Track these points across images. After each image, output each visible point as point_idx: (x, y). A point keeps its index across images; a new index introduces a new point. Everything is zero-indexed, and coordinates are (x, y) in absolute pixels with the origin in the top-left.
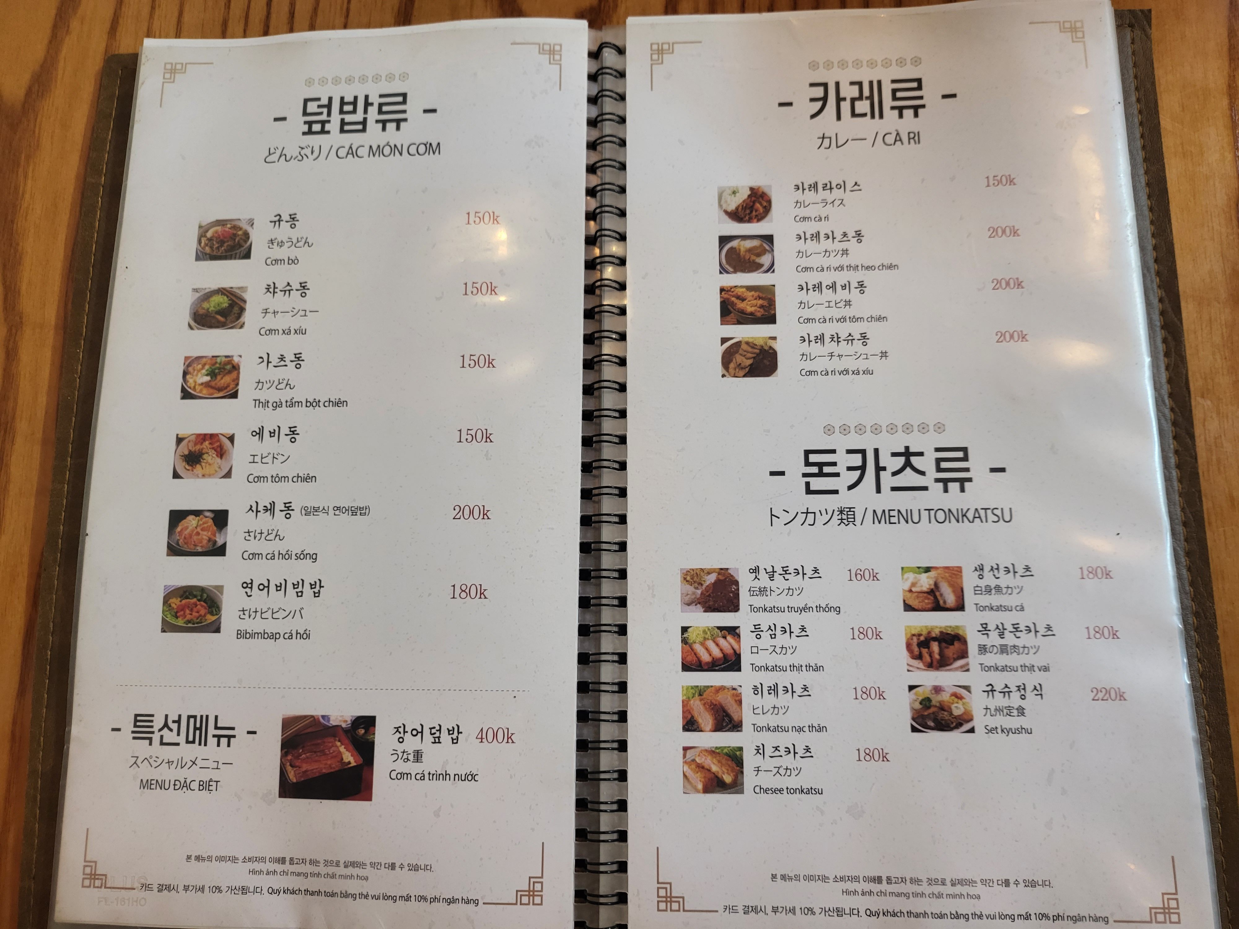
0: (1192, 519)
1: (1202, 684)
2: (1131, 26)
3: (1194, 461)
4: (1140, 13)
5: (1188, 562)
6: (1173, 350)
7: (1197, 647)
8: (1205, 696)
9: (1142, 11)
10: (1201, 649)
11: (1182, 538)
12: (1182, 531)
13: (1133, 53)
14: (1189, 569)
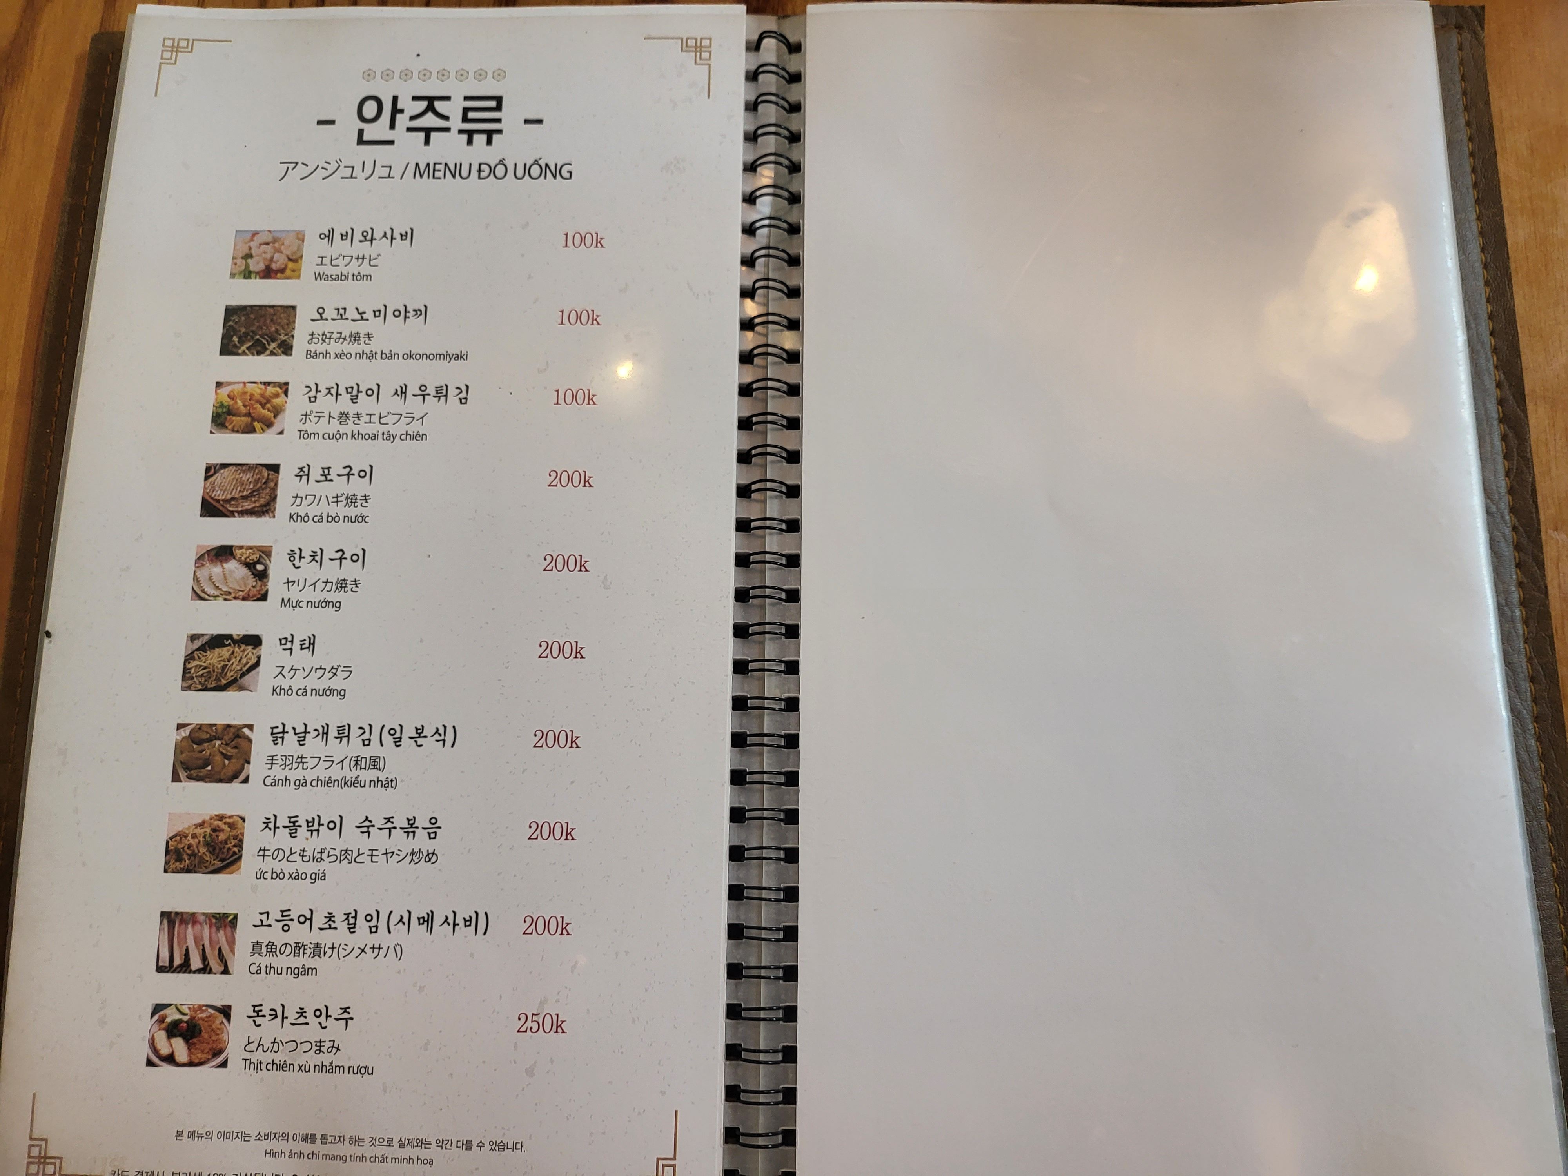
2: (1459, 27)
3: (1543, 596)
4: (1470, 12)
6: (1515, 450)
9: (1472, 8)
13: (1461, 63)
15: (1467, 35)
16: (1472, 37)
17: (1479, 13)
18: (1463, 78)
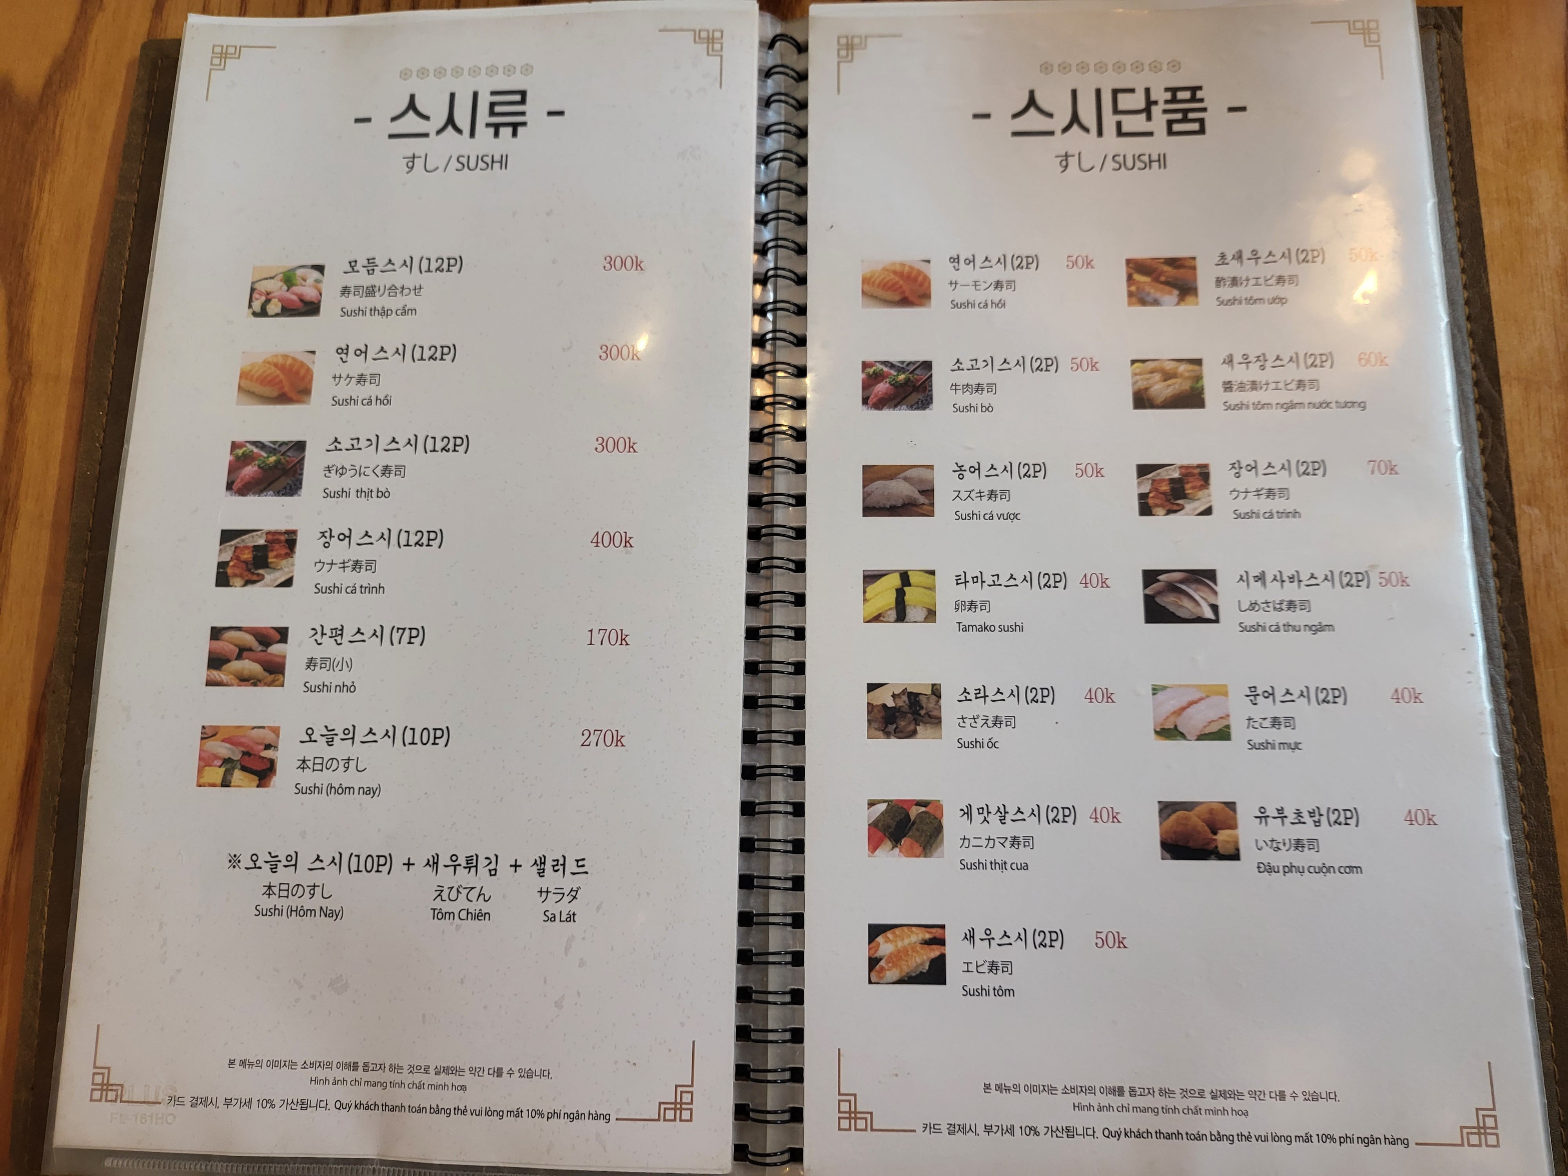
0: (1515, 640)
1: (1529, 847)
2: (1437, 27)
3: (1516, 567)
4: (1448, 12)
5: (1510, 694)
6: (1490, 429)
7: (1521, 800)
8: (1532, 861)
9: (1451, 9)
10: (1526, 802)
11: (1502, 664)
12: (1502, 655)
13: (1440, 61)
14: (1511, 703)
15: (1446, 36)
16: (1450, 37)
17: (1457, 14)
18: (1442, 75)
